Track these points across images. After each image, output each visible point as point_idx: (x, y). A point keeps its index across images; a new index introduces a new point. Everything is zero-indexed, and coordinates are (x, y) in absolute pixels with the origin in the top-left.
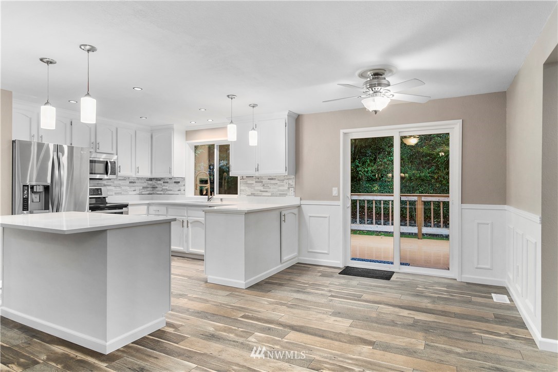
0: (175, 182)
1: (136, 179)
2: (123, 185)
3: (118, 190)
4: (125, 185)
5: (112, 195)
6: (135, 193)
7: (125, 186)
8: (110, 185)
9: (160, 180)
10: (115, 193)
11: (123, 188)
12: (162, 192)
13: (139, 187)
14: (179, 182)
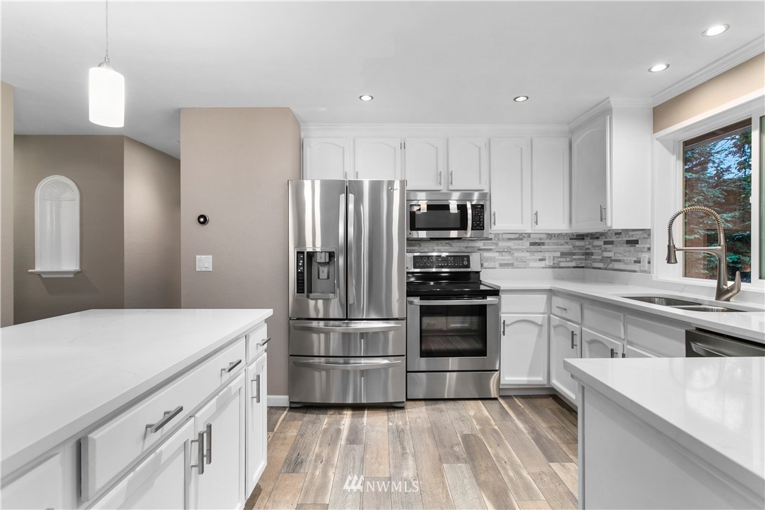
0: (628, 242)
1: (544, 236)
2: (516, 249)
3: (507, 258)
4: (520, 250)
5: (495, 268)
6: (543, 264)
7: (522, 250)
8: (491, 250)
9: (598, 238)
10: (501, 265)
11: (516, 254)
12: (601, 265)
13: (551, 252)
14: (636, 242)
